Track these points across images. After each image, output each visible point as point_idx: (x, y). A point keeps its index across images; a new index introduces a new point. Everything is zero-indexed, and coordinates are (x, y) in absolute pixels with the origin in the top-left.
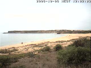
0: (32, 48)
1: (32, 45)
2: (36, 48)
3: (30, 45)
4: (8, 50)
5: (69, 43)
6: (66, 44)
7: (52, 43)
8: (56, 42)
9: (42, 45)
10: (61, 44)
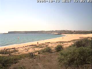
0: (32, 48)
1: (32, 45)
2: (37, 49)
3: (30, 46)
4: (8, 51)
5: (70, 44)
6: (67, 45)
7: (53, 44)
8: (57, 43)
9: (42, 46)
10: (62, 44)
